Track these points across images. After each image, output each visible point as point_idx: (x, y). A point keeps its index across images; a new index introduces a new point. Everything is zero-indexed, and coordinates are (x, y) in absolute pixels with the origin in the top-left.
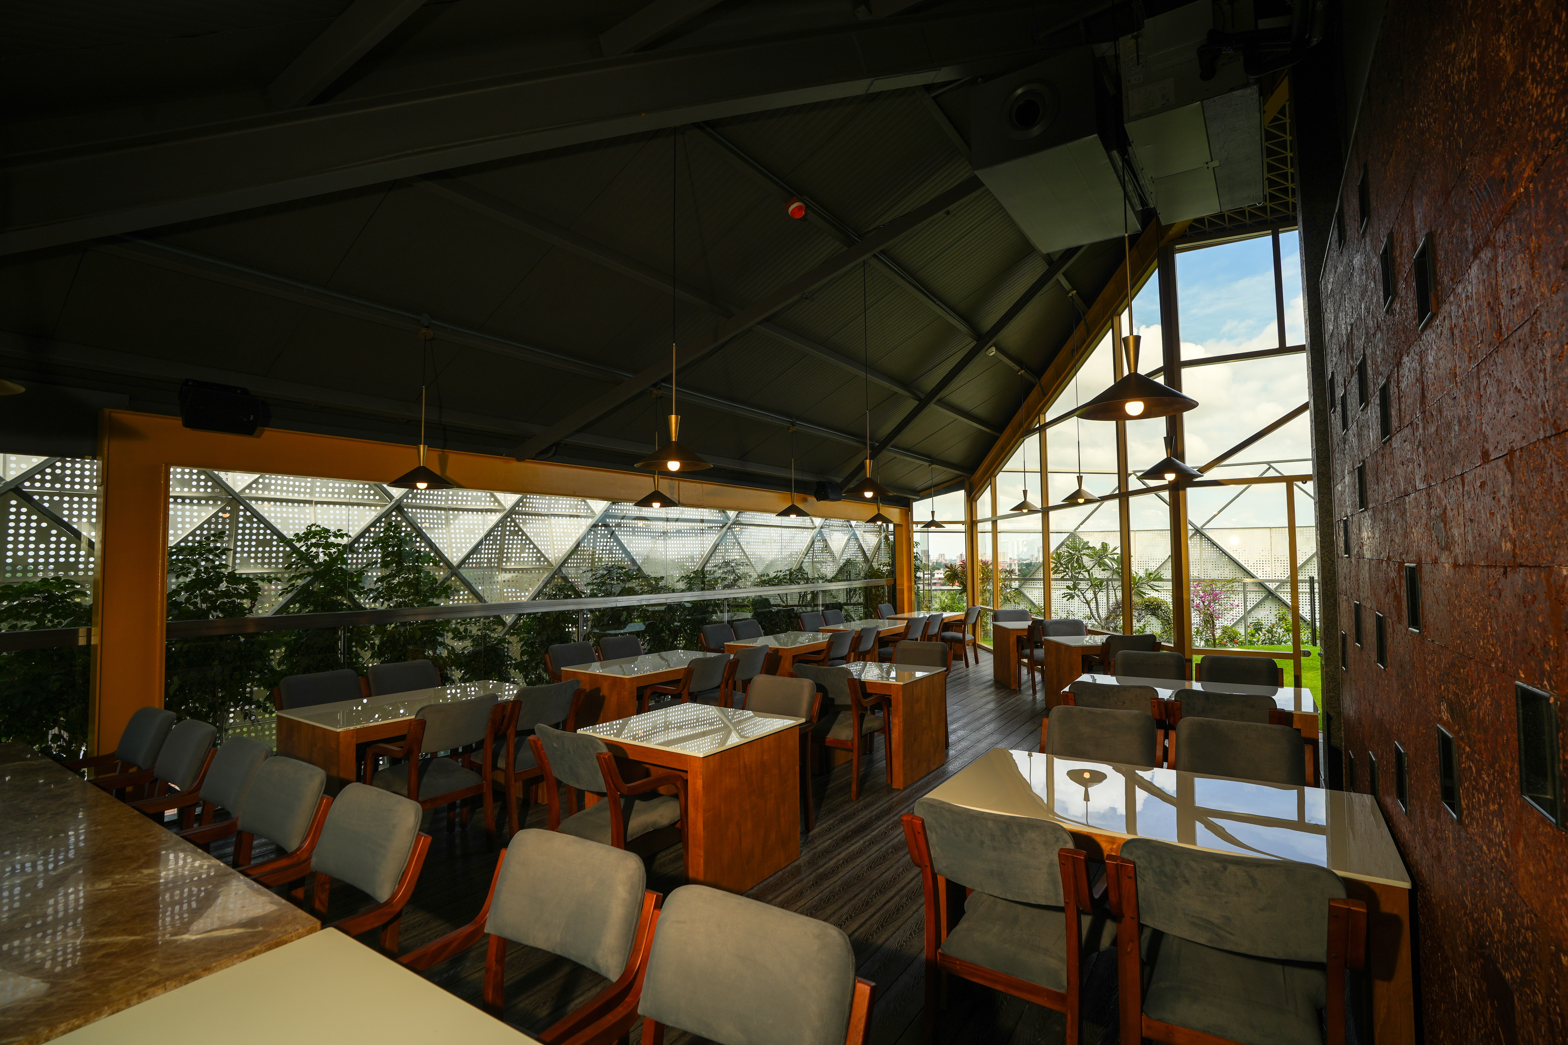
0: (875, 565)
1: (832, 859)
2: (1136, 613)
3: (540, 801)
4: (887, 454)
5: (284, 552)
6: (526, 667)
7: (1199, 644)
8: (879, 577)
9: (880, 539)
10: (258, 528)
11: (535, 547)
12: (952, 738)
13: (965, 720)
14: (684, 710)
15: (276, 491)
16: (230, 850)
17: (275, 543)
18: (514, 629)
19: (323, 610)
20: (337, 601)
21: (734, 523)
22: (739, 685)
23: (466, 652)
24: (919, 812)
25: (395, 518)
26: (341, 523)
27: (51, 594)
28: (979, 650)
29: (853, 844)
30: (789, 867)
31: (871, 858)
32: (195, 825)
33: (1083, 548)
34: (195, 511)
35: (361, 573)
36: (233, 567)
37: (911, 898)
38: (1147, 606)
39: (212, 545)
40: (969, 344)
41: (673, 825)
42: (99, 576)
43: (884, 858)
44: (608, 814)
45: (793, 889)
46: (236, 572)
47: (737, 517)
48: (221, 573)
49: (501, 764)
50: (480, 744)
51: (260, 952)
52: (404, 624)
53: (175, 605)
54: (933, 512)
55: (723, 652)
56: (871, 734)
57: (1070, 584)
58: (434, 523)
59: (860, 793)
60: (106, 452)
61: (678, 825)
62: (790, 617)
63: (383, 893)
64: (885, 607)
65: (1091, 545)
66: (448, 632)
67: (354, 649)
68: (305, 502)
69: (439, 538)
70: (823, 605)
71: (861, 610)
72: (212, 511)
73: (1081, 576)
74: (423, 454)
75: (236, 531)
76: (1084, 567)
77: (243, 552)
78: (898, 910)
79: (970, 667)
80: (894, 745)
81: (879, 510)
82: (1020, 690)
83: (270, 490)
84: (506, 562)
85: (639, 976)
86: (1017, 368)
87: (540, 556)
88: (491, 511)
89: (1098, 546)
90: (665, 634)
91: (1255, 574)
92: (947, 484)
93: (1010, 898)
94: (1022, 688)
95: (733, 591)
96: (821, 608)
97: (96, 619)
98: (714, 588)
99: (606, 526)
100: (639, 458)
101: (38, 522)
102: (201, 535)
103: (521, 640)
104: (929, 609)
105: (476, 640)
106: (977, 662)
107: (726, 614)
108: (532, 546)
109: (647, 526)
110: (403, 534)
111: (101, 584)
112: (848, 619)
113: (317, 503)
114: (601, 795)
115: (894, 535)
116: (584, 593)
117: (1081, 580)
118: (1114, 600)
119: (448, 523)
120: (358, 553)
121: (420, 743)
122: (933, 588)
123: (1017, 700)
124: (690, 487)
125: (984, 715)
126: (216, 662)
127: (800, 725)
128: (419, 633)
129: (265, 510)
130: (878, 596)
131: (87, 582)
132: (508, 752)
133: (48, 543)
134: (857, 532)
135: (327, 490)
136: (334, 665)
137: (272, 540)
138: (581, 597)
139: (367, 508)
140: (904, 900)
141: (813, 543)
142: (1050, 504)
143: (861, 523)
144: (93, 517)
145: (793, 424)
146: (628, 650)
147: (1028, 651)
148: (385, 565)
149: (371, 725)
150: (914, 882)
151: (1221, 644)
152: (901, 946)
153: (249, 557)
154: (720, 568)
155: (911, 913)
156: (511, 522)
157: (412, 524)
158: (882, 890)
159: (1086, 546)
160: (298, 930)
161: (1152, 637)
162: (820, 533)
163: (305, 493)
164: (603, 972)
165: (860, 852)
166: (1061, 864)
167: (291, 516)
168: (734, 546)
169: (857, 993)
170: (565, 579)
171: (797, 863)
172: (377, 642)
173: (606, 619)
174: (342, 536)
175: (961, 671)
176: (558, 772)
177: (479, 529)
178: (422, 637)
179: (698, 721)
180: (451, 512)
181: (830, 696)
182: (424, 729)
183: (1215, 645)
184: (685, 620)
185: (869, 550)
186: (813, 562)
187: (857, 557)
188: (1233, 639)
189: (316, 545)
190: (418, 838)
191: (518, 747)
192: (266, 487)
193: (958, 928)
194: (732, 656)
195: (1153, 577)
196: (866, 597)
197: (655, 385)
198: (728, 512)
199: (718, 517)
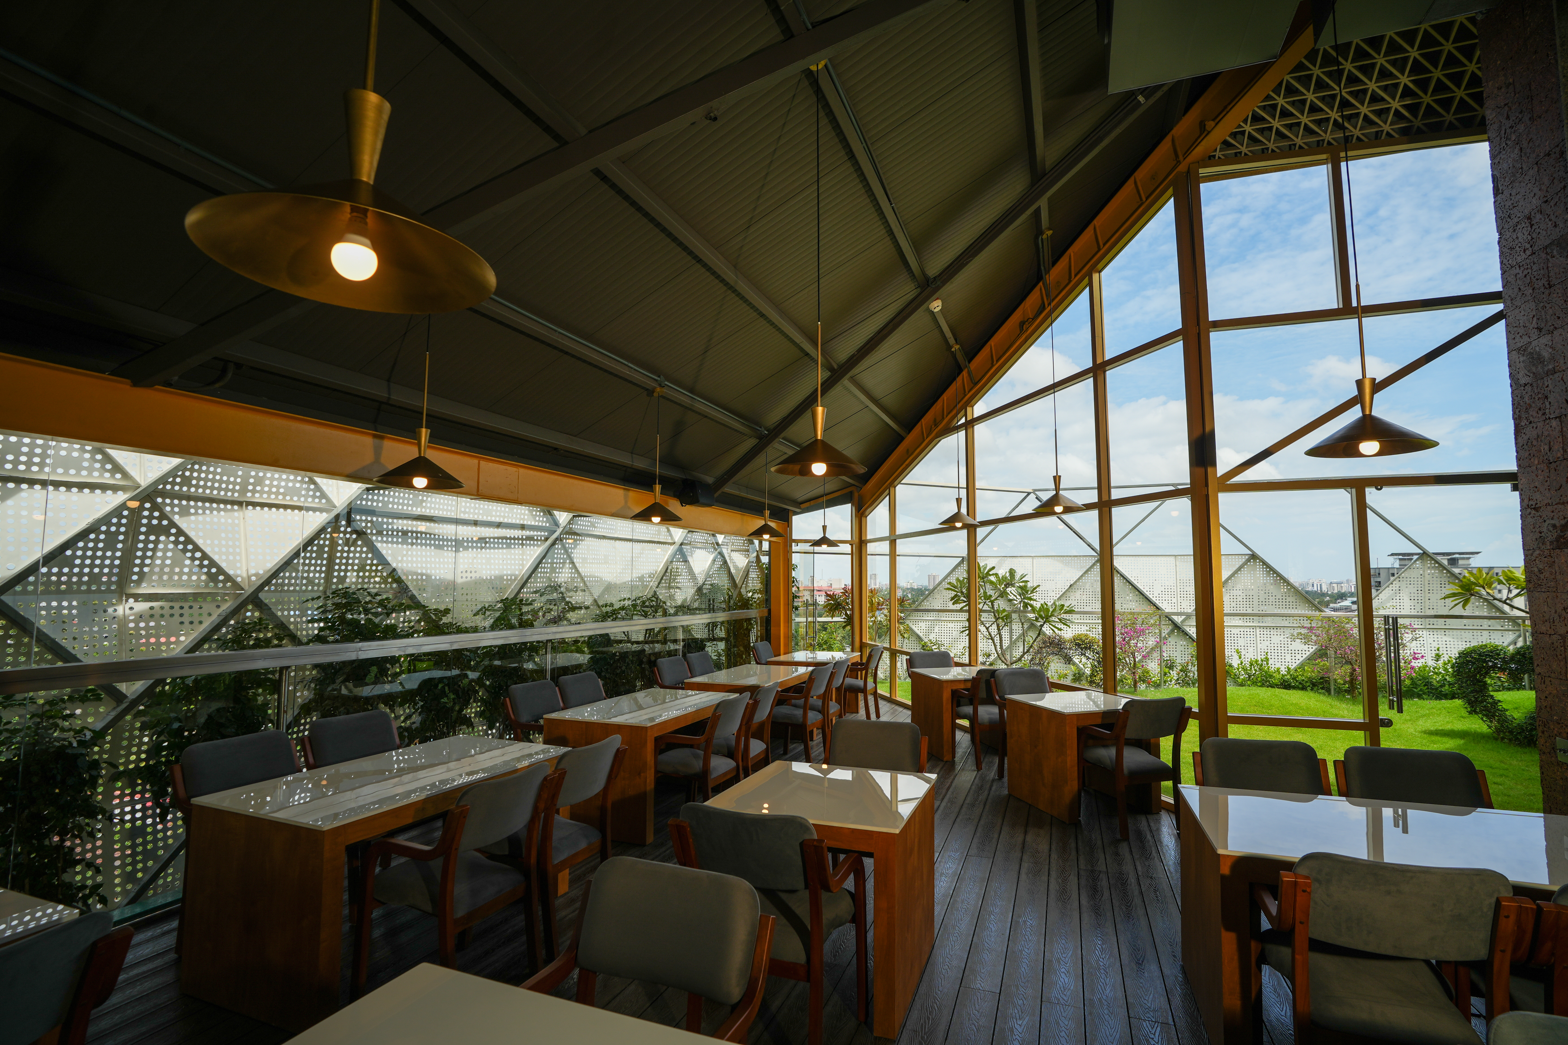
0: (745, 592)
8: (750, 607)
9: (751, 561)
11: (205, 556)
18: (142, 705)
21: (565, 532)
33: (987, 575)
38: (1078, 645)
40: (906, 293)
47: (569, 523)
54: (824, 527)
64: (762, 646)
65: (996, 571)
81: (765, 518)
84: (136, 582)
86: (952, 340)
87: (216, 572)
92: (834, 494)
95: (561, 629)
98: (531, 625)
99: (354, 526)
108: (198, 555)
115: (768, 556)
116: (303, 637)
117: (985, 611)
124: (497, 472)
134: (725, 551)
141: (670, 563)
143: (729, 538)
145: (662, 384)
147: (969, 709)
154: (542, 595)
156: (150, 509)
159: (991, 572)
162: (681, 549)
168: (564, 563)
170: (264, 609)
185: (737, 573)
186: (670, 587)
187: (723, 581)
195: (1068, 609)
196: (729, 632)
198: (556, 513)
199: (543, 521)
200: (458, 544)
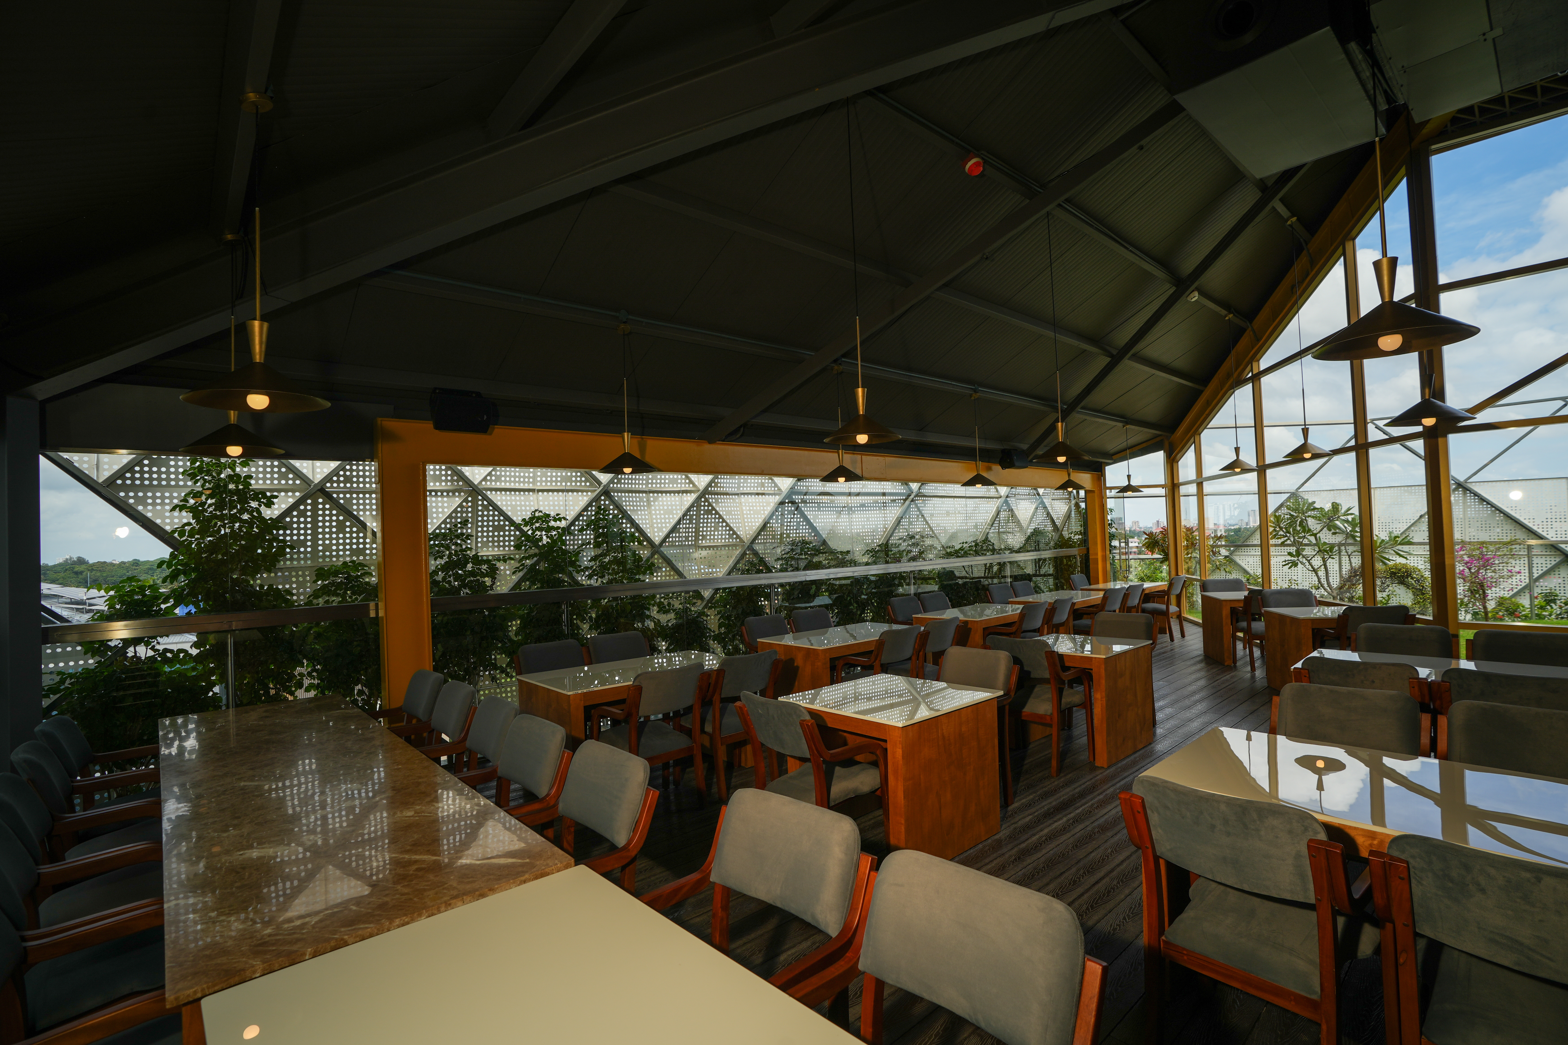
0: (1066, 534)
1: (1034, 835)
2: (1378, 582)
3: (743, 764)
4: (1077, 416)
5: (515, 535)
6: (724, 639)
7: (1465, 617)
8: (1071, 546)
9: (1070, 507)
10: (494, 515)
11: (727, 525)
12: (1159, 716)
13: (1173, 697)
14: (873, 682)
15: (505, 481)
16: (494, 792)
17: (507, 528)
18: (711, 603)
19: (549, 587)
20: (559, 578)
21: (917, 496)
22: (930, 657)
23: (670, 625)
24: (1137, 790)
25: (604, 502)
26: (559, 508)
27: (349, 575)
28: (1185, 623)
29: (1056, 821)
30: (990, 841)
31: (1076, 836)
32: (465, 770)
33: (1308, 510)
34: (445, 502)
35: (577, 553)
36: (476, 550)
37: (1122, 881)
38: (1394, 573)
39: (459, 531)
40: (1165, 290)
41: (873, 792)
42: (381, 559)
43: (1090, 837)
44: (811, 779)
45: (995, 862)
46: (479, 554)
47: (920, 489)
48: (468, 555)
49: (708, 728)
50: (689, 710)
51: (529, 880)
52: (615, 599)
53: (435, 583)
54: (1129, 477)
55: (911, 624)
56: (1070, 710)
57: (1293, 550)
58: (637, 506)
59: (1060, 770)
60: (380, 455)
61: (878, 793)
62: (977, 589)
63: (621, 839)
64: (1078, 577)
65: (1317, 505)
66: (654, 606)
67: (575, 622)
68: (529, 490)
69: (642, 519)
70: (1011, 577)
71: (1051, 581)
72: (458, 501)
73: (1306, 541)
74: (628, 442)
75: (477, 519)
76: (1309, 530)
77: (483, 537)
78: (1109, 892)
79: (1176, 641)
80: (1096, 721)
81: (1069, 475)
82: (1235, 666)
83: (501, 481)
84: (702, 540)
85: (858, 933)
86: (1223, 312)
87: (733, 532)
88: (686, 492)
89: (1328, 507)
90: (853, 607)
91: (1544, 534)
92: (1144, 445)
93: (1246, 888)
94: (1238, 664)
95: (919, 564)
96: (1009, 580)
97: (381, 595)
98: (899, 561)
99: (793, 503)
100: (827, 434)
101: (337, 515)
102: (450, 523)
103: (718, 613)
104: (1126, 579)
105: (679, 614)
106: (1183, 636)
107: (912, 587)
108: (724, 524)
109: (832, 502)
110: (611, 516)
111: (382, 566)
112: (1037, 590)
113: (539, 491)
114: (803, 760)
115: (1085, 502)
116: (775, 568)
117: (1306, 545)
118: (1349, 568)
119: (649, 505)
120: (574, 535)
121: (637, 706)
122: (1131, 557)
123: (1232, 677)
124: (872, 461)
125: (1194, 693)
126: (469, 633)
127: (998, 697)
128: (629, 607)
129: (498, 499)
130: (1070, 566)
131: (373, 565)
132: (714, 717)
133: (345, 533)
134: (1045, 500)
135: (546, 479)
136: (560, 636)
137: (505, 525)
138: (771, 571)
139: (580, 493)
140: (1115, 882)
141: (998, 513)
142: (1268, 462)
143: (1048, 490)
144: (373, 510)
145: (975, 391)
146: (819, 623)
147: (1244, 624)
148: (597, 545)
149: (591, 690)
150: (1125, 865)
151: (1495, 619)
152: (1114, 929)
153: (488, 541)
154: (905, 541)
155: (1123, 896)
156: (704, 502)
157: (618, 507)
158: (1090, 870)
159: (1311, 507)
160: (557, 864)
161: (1403, 609)
162: (1006, 502)
163: (529, 482)
164: (822, 927)
165: (1064, 830)
166: (1311, 856)
167: (518, 503)
168: (917, 519)
169: (1087, 971)
170: (756, 554)
171: (997, 837)
172: (594, 615)
173: (796, 593)
174: (560, 520)
175: (1164, 645)
176: (764, 737)
177: (676, 509)
178: (631, 611)
179: (887, 693)
180: (651, 495)
181: (1026, 668)
182: (641, 694)
183: (1486, 618)
184: (872, 593)
185: (1058, 518)
186: (999, 532)
187: (1046, 526)
188: (1513, 613)
189: (540, 529)
190: (648, 790)
191: (723, 712)
192: (498, 479)
193: (1184, 916)
194: (922, 628)
195: (1402, 541)
196: (1056, 567)
197: (835, 361)
198: (911, 484)
199: (901, 489)
200: (850, 509)
